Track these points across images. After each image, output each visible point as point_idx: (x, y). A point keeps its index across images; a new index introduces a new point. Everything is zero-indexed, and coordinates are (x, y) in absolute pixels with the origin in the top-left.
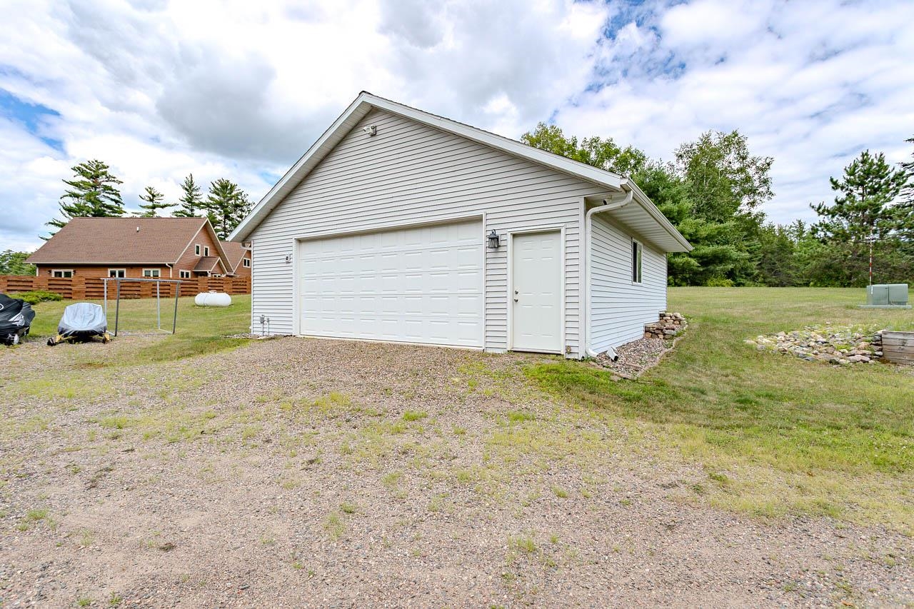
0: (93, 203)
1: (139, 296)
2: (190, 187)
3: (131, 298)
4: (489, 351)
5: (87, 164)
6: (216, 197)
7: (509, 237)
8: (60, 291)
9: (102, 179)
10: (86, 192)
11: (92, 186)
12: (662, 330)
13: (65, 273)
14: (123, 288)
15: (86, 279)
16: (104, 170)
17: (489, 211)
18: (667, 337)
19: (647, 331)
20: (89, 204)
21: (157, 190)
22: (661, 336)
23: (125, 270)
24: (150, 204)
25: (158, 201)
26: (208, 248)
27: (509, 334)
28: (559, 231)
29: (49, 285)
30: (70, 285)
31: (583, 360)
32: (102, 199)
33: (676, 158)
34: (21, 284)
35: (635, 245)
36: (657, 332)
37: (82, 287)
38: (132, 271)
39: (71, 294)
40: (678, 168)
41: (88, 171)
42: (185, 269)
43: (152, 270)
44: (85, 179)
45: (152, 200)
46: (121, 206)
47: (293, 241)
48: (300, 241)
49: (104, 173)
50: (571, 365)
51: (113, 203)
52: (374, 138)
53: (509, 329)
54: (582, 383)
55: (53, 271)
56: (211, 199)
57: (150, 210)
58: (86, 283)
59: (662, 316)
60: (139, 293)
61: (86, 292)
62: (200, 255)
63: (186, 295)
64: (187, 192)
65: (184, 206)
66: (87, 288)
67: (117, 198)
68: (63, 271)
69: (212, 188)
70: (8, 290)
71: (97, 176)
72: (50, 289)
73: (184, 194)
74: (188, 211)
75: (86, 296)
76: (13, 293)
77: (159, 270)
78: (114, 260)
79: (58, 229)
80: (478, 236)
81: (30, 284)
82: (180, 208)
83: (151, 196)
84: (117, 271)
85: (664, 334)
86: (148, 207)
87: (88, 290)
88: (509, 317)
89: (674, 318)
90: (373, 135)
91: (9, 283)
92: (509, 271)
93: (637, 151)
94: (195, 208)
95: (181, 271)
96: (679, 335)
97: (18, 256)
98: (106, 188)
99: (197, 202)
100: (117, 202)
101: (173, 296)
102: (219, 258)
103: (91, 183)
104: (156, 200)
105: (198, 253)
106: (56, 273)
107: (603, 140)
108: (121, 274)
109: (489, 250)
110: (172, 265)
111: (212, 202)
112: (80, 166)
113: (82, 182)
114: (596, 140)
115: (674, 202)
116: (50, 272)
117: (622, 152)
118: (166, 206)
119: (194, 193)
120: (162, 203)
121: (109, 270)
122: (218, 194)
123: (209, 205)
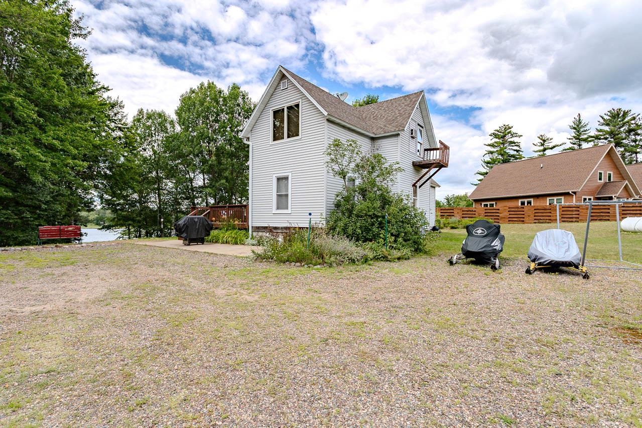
0: (502, 155)
1: (550, 221)
2: (578, 126)
3: (542, 223)
5: (498, 129)
6: (607, 128)
8: (492, 217)
9: (508, 137)
10: (498, 149)
11: (502, 144)
13: (490, 204)
14: (536, 214)
15: (509, 208)
16: (510, 130)
20: (500, 157)
23: (532, 200)
24: (542, 148)
25: (548, 144)
26: (612, 173)
29: (485, 213)
30: (498, 213)
32: (507, 151)
34: (469, 213)
37: (506, 214)
38: (538, 200)
39: (498, 219)
41: (499, 133)
42: (588, 195)
43: (555, 198)
44: (497, 140)
45: (542, 145)
46: (521, 153)
49: (509, 133)
55: (483, 204)
56: (600, 131)
57: (541, 153)
58: (509, 211)
60: (550, 218)
61: (509, 218)
62: (602, 181)
63: (596, 220)
64: (575, 131)
65: (572, 143)
66: (510, 214)
67: (517, 148)
68: (488, 203)
69: (602, 121)
70: (463, 217)
71: (505, 136)
72: (485, 216)
73: (572, 133)
74: (576, 147)
75: (509, 221)
76: (466, 219)
77: (562, 198)
78: (524, 193)
79: (482, 177)
81: (474, 213)
82: (568, 145)
83: (542, 141)
84: (526, 201)
86: (540, 151)
87: (511, 216)
91: (463, 213)
94: (582, 143)
95: (583, 197)
97: (457, 197)
98: (511, 142)
99: (585, 136)
100: (517, 151)
101: (582, 221)
102: (627, 182)
103: (501, 141)
104: (546, 144)
105: (600, 179)
106: (484, 205)
108: (529, 203)
110: (575, 193)
111: (601, 133)
112: (494, 132)
113: (495, 142)
116: (481, 204)
118: (554, 147)
119: (582, 130)
120: (551, 145)
121: (520, 201)
122: (608, 125)
123: (597, 138)
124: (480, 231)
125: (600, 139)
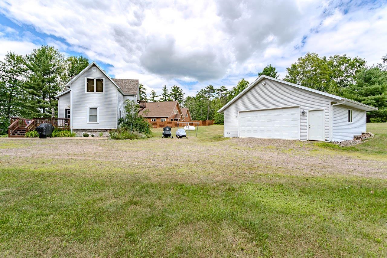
2: (165, 90)
4: (301, 140)
6: (173, 92)
7: (308, 112)
9: (141, 89)
12: (361, 138)
17: (301, 105)
18: (362, 140)
19: (355, 138)
21: (155, 91)
22: (361, 140)
23: (156, 119)
24: (153, 96)
26: (178, 111)
27: (308, 136)
28: (323, 110)
31: (330, 142)
32: (141, 96)
33: (382, 61)
35: (349, 111)
36: (359, 138)
38: (158, 119)
40: (384, 65)
42: (172, 118)
43: (163, 119)
45: (153, 95)
46: (146, 97)
47: (238, 112)
48: (240, 112)
49: (142, 87)
50: (327, 143)
51: (144, 97)
52: (265, 86)
53: (308, 135)
54: (330, 146)
56: (171, 93)
57: (153, 98)
59: (363, 133)
67: (145, 95)
69: (172, 89)
73: (163, 92)
74: (164, 98)
77: (165, 119)
78: (153, 116)
80: (298, 112)
82: (162, 97)
83: (153, 93)
84: (154, 119)
85: (362, 139)
88: (308, 132)
89: (368, 134)
90: (264, 85)
92: (308, 120)
93: (360, 59)
94: (166, 97)
96: (368, 139)
98: (143, 92)
99: (167, 94)
100: (145, 96)
102: (181, 114)
105: (175, 113)
107: (341, 55)
108: (155, 120)
109: (301, 115)
110: (169, 117)
114: (336, 57)
115: (379, 84)
117: (352, 60)
118: (157, 96)
119: (166, 91)
120: (156, 95)
121: (152, 119)
122: (173, 91)
123: (170, 95)
124: (167, 129)
125: (171, 96)
